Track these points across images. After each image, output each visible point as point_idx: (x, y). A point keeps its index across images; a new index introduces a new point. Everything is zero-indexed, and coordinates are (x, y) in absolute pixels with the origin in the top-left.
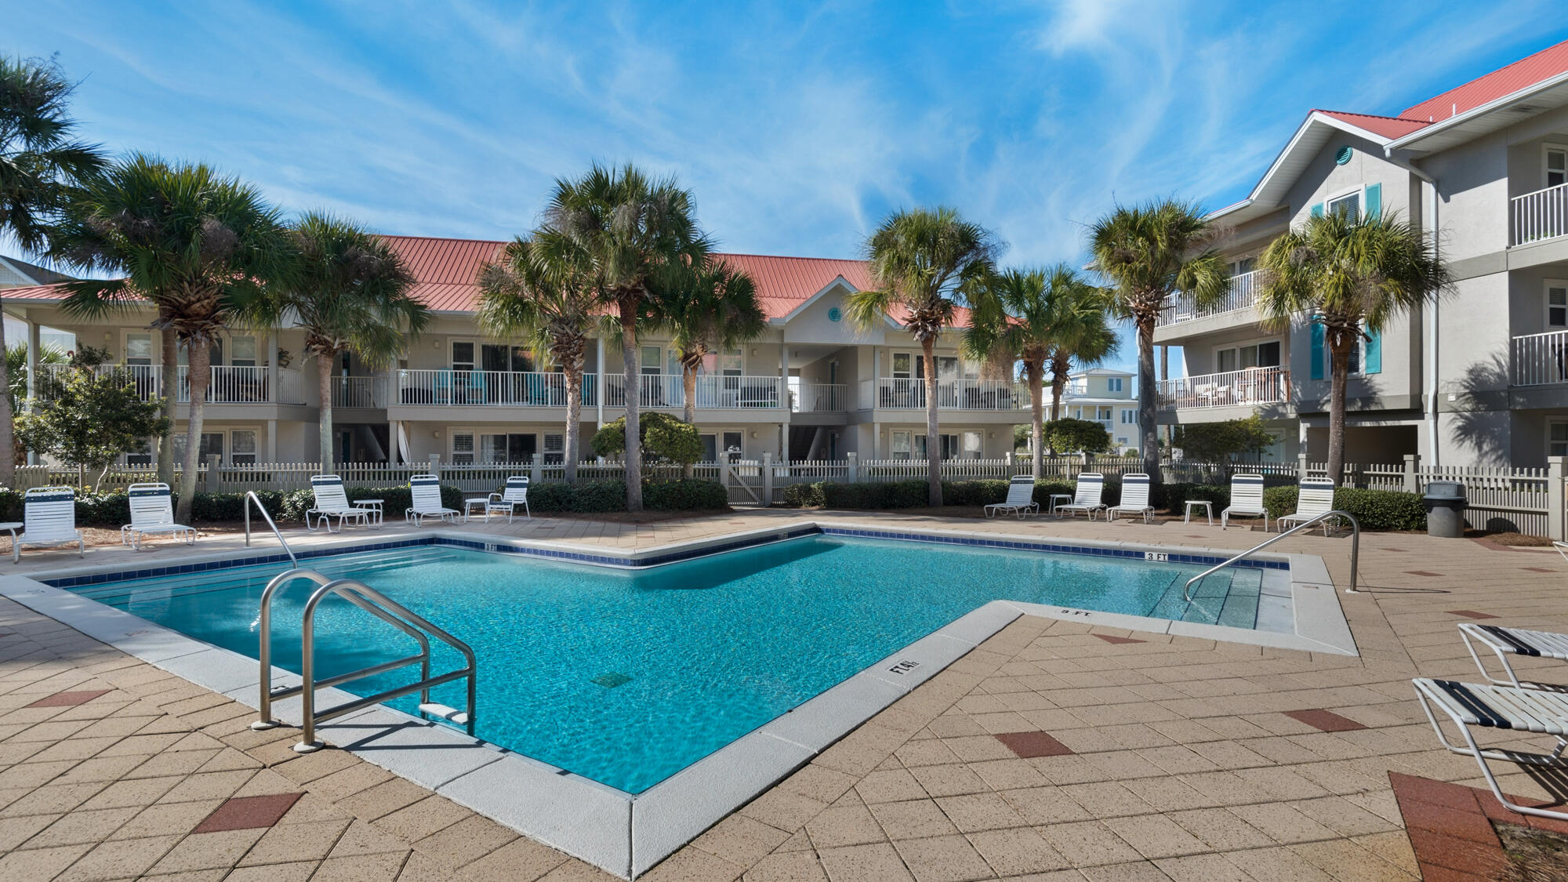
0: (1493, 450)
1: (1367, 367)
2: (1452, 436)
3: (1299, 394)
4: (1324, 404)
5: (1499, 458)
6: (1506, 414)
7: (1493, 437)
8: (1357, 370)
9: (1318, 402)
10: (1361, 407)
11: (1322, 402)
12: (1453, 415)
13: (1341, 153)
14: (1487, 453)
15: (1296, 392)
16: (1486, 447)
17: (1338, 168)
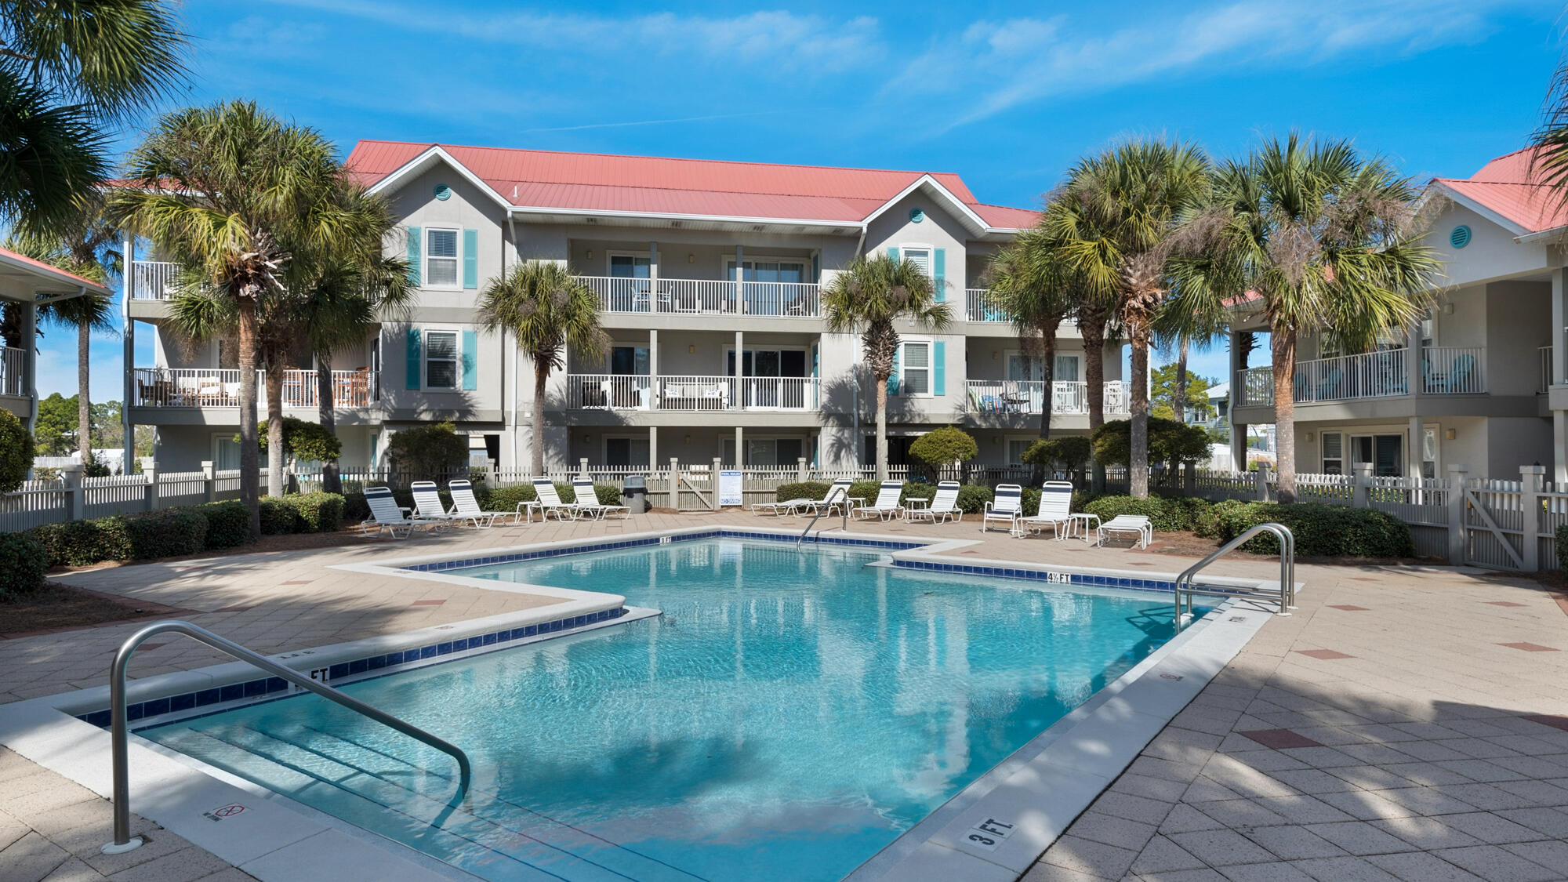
0: (556, 454)
1: (464, 384)
2: (527, 444)
3: (393, 401)
4: (421, 413)
5: (560, 460)
6: (564, 428)
7: (556, 445)
8: (454, 384)
9: (414, 411)
10: (459, 418)
11: (418, 411)
12: (528, 428)
13: (440, 189)
14: (551, 457)
15: (389, 400)
16: (551, 452)
17: (435, 201)
